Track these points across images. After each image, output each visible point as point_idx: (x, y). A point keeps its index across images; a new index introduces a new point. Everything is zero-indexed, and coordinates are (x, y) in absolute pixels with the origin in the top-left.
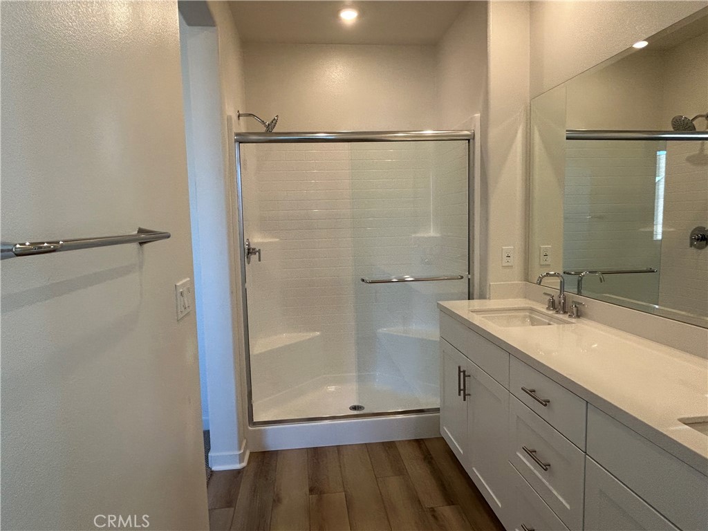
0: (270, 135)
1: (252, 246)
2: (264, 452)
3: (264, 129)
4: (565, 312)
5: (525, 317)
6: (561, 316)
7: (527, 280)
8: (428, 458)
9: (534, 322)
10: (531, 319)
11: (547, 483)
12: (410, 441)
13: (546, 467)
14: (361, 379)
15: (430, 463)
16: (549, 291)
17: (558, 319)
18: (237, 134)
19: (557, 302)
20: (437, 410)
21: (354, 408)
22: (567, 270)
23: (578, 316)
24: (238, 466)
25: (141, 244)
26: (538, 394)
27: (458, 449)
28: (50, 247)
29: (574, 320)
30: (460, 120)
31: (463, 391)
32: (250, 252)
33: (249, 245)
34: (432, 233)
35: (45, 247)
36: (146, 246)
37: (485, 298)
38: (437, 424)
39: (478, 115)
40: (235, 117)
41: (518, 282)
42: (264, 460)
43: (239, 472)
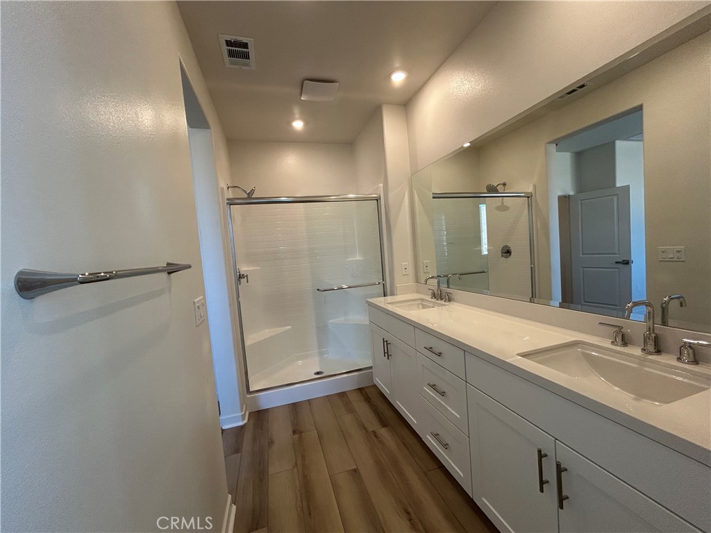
0: (250, 200)
1: (242, 273)
2: (259, 412)
3: (246, 196)
4: (442, 299)
5: (419, 304)
6: (439, 302)
7: (417, 282)
8: (367, 399)
9: (424, 307)
10: (423, 305)
11: (443, 404)
12: (354, 390)
13: (443, 394)
14: (321, 354)
15: (369, 402)
16: (431, 287)
17: (437, 303)
18: (228, 199)
19: (436, 294)
20: (371, 368)
21: (318, 373)
22: (439, 274)
23: (449, 301)
24: (241, 423)
25: (169, 273)
26: (434, 350)
27: (386, 391)
28: (106, 276)
29: (447, 303)
30: (371, 188)
31: (387, 354)
32: (241, 277)
33: (239, 272)
34: (358, 258)
35: (103, 276)
36: (172, 274)
37: (394, 295)
38: (371, 376)
39: (381, 185)
40: (225, 188)
41: (412, 283)
42: (259, 417)
43: (242, 427)
